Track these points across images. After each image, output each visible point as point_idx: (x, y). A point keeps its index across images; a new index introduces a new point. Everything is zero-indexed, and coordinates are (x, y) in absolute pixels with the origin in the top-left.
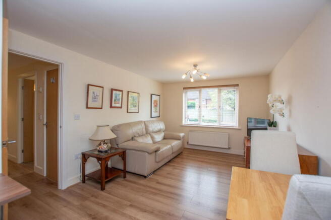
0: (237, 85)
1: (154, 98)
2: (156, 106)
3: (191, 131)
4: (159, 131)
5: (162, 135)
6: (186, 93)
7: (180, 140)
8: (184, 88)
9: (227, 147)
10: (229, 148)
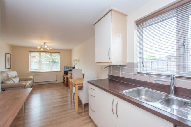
0: (59, 53)
1: (8, 56)
2: (8, 61)
3: (35, 75)
4: (15, 77)
5: (18, 79)
6: (31, 54)
7: (31, 80)
8: (30, 51)
9: (56, 80)
10: (57, 80)
